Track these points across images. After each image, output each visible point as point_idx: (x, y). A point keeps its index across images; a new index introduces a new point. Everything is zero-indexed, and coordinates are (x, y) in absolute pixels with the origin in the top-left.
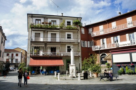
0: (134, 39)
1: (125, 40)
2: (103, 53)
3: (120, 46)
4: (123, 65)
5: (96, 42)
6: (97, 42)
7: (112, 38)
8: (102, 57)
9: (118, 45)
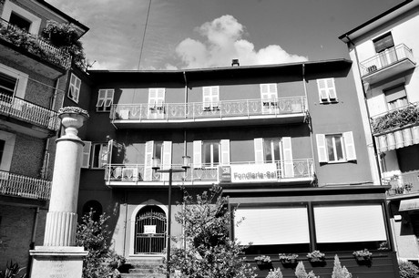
0: (279, 159)
1: (249, 157)
2: (152, 203)
3: (235, 181)
4: (282, 257)
5: (123, 151)
6: (131, 150)
7: (197, 145)
8: (142, 218)
9: (230, 174)
